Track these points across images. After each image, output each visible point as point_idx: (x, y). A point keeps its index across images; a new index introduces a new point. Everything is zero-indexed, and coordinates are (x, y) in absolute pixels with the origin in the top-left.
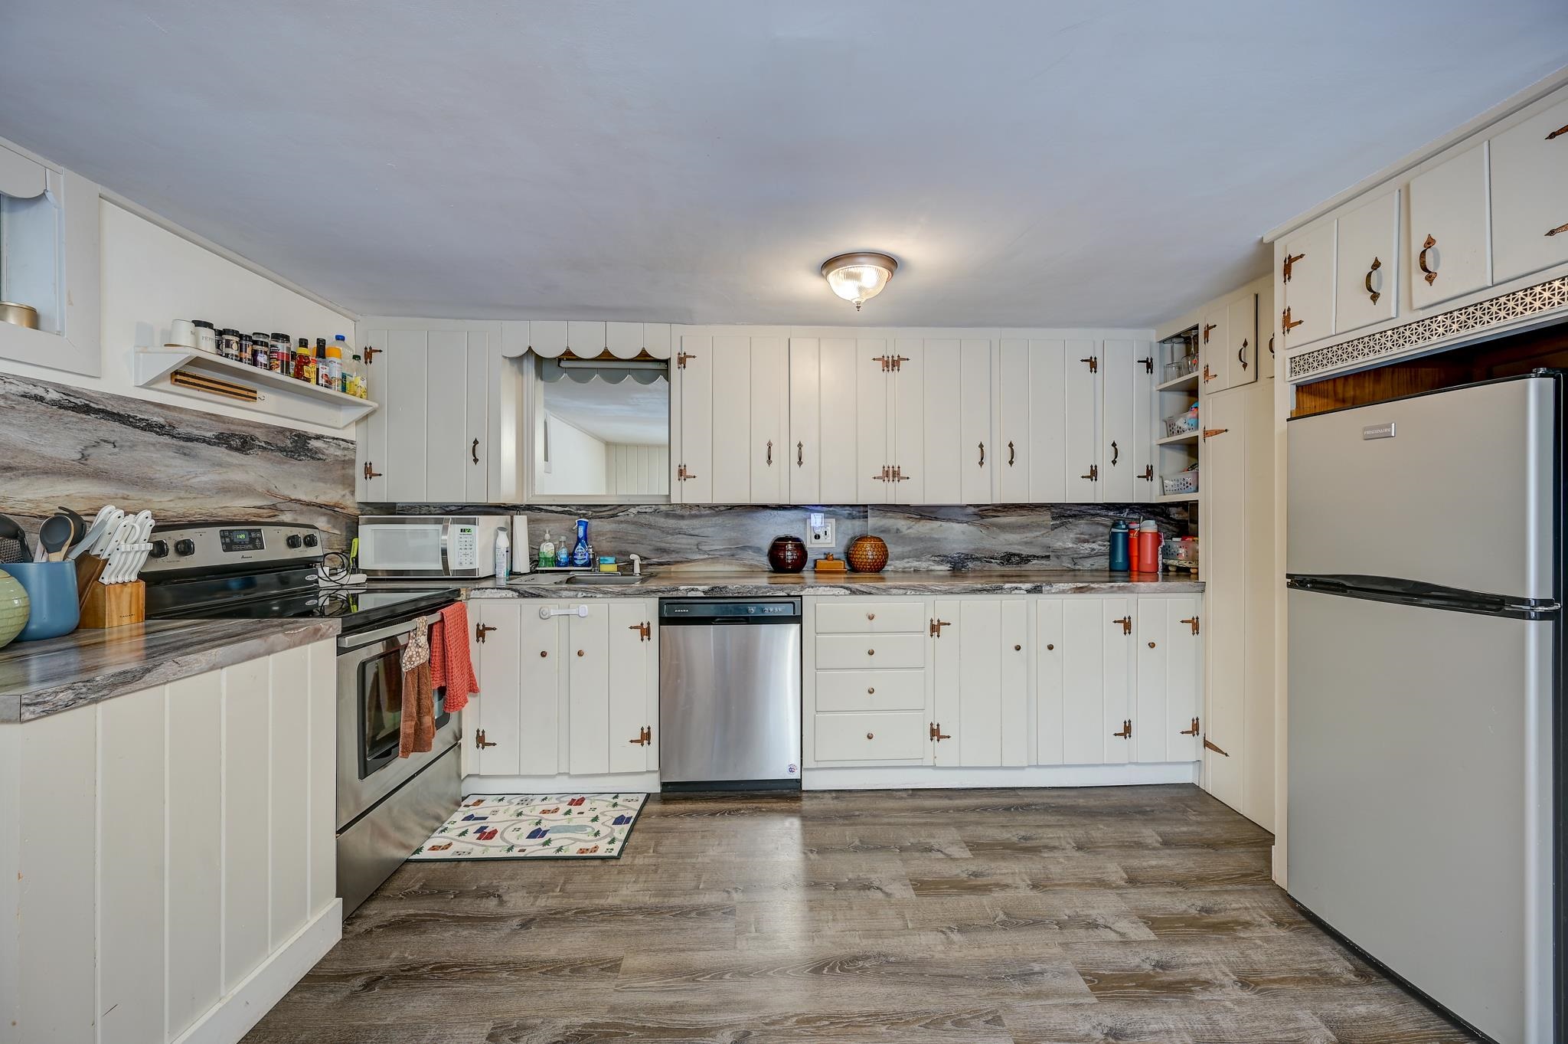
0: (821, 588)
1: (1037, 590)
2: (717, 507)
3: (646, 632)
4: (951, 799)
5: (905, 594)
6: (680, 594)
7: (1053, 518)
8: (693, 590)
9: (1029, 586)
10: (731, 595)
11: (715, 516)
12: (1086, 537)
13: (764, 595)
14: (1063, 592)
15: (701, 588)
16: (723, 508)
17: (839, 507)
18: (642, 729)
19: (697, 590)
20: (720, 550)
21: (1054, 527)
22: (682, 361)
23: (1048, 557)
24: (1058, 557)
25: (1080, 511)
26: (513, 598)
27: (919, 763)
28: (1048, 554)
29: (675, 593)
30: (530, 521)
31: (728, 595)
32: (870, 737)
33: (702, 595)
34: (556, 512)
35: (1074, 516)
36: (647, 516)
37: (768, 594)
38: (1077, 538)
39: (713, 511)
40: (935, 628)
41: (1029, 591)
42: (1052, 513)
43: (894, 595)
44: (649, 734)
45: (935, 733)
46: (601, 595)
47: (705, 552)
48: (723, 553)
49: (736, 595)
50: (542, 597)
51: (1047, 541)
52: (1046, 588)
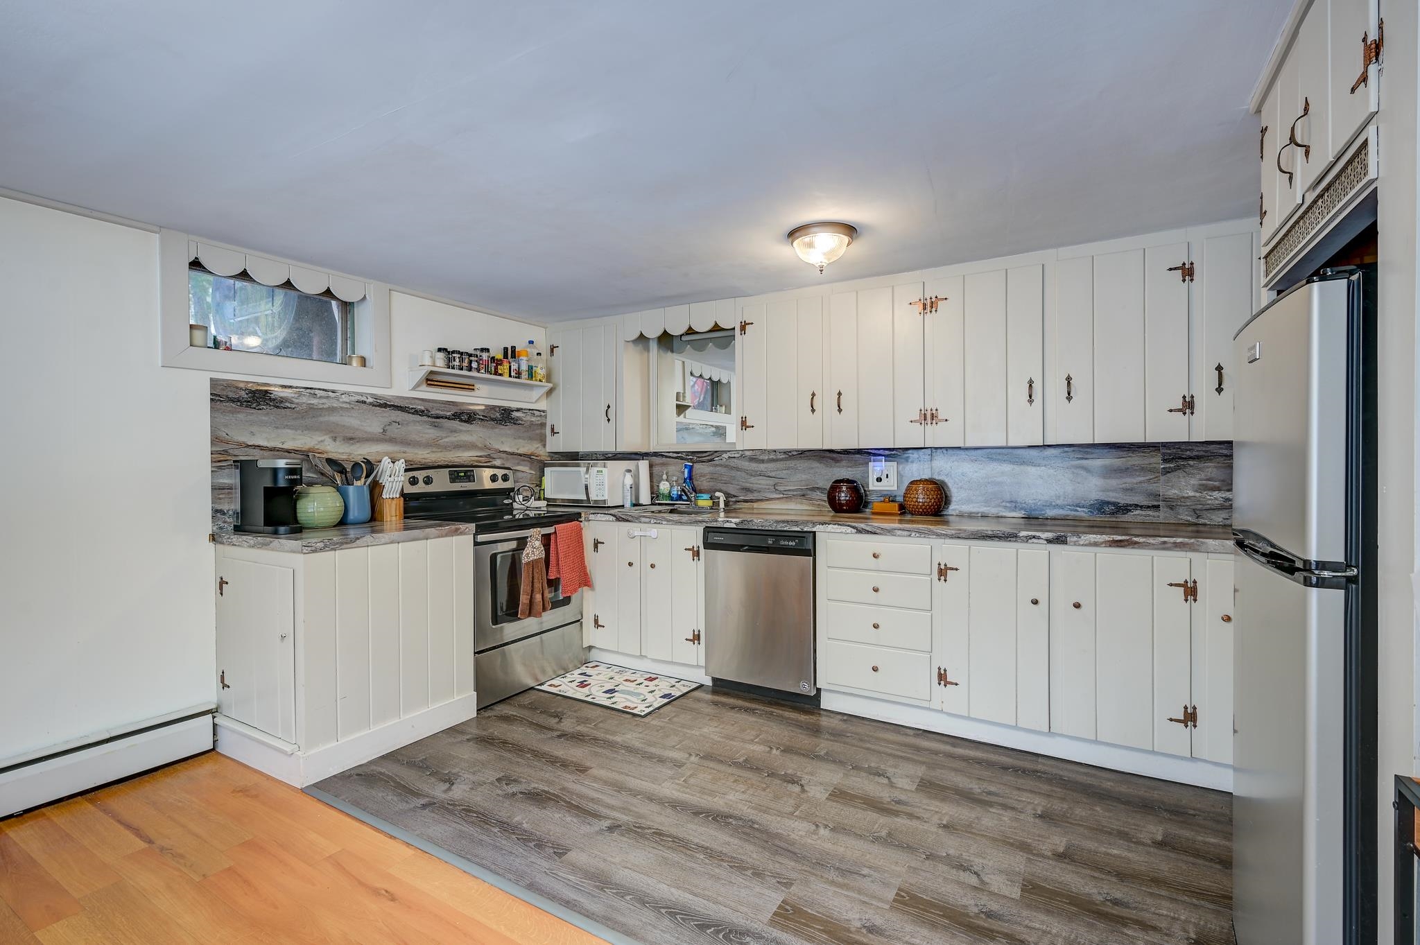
0: (831, 526)
1: (1060, 540)
2: (790, 452)
3: (696, 554)
5: (910, 536)
6: (719, 525)
7: (1165, 461)
8: (728, 521)
9: (1050, 535)
10: (756, 528)
11: (790, 460)
12: (1217, 484)
13: (783, 529)
14: (1096, 544)
15: (733, 520)
16: (795, 453)
17: (901, 451)
18: (694, 631)
19: (731, 522)
20: (793, 490)
21: (1166, 472)
22: (743, 328)
23: (1158, 507)
24: (1171, 508)
25: (1206, 451)
26: (613, 521)
27: (925, 704)
28: (1156, 503)
29: (715, 523)
30: (651, 466)
31: (754, 528)
32: (875, 669)
33: (735, 526)
34: (673, 458)
35: (1198, 458)
36: (736, 461)
37: (785, 529)
38: (1200, 485)
39: (787, 456)
40: (943, 572)
41: (1049, 541)
42: (1164, 454)
43: (899, 536)
44: (699, 635)
45: (942, 677)
46: (666, 522)
47: (781, 492)
48: (795, 493)
49: (760, 528)
50: (629, 521)
51: (1152, 487)
52: (1071, 539)
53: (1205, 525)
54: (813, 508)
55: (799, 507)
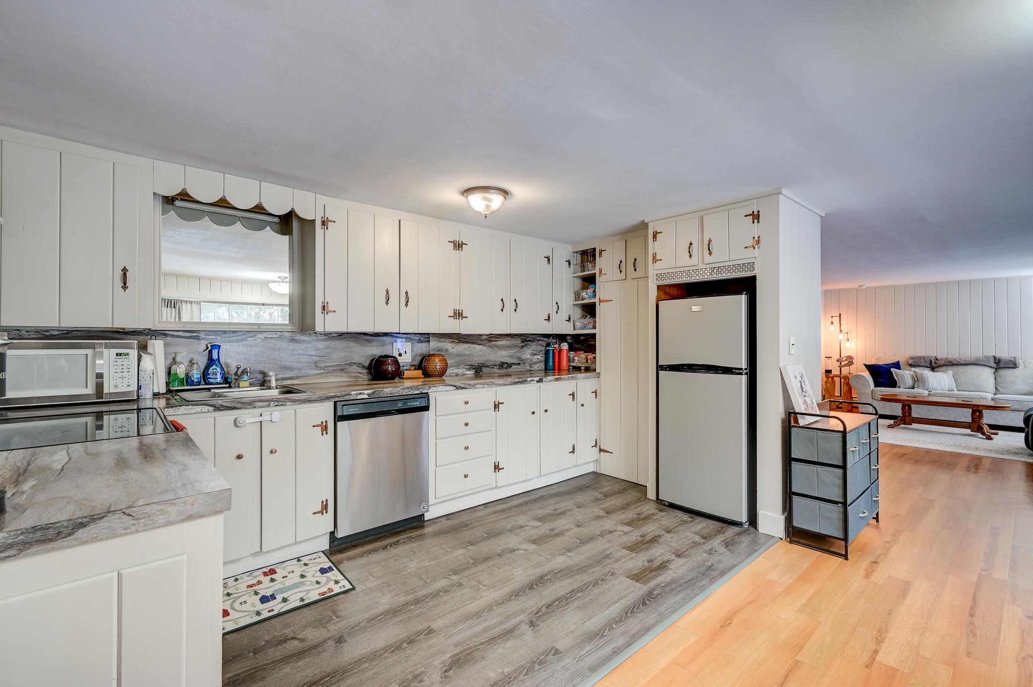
0: (440, 387)
1: (540, 381)
2: (330, 334)
3: (325, 428)
4: (506, 504)
5: (483, 387)
6: (352, 398)
7: (522, 342)
8: (360, 394)
9: (537, 379)
10: (386, 396)
11: (328, 341)
12: (535, 352)
13: (407, 394)
14: (551, 381)
15: (366, 392)
16: (335, 335)
17: (413, 335)
18: (322, 503)
19: (364, 394)
20: (333, 366)
21: (522, 347)
22: (324, 223)
23: (520, 364)
24: (524, 364)
25: (533, 338)
26: (209, 411)
27: (488, 487)
28: (519, 362)
29: (348, 397)
30: (166, 345)
31: (384, 396)
32: (466, 476)
33: (367, 397)
34: (184, 337)
35: (530, 341)
36: (273, 341)
37: (409, 393)
38: (532, 353)
39: (327, 337)
40: (496, 406)
41: (537, 382)
42: (521, 339)
43: (478, 388)
44: (326, 505)
45: (497, 468)
46: (290, 403)
47: (321, 368)
48: (335, 368)
49: (389, 395)
50: (237, 409)
51: (519, 354)
52: (544, 379)
53: (533, 370)
54: (351, 380)
55: (339, 379)
